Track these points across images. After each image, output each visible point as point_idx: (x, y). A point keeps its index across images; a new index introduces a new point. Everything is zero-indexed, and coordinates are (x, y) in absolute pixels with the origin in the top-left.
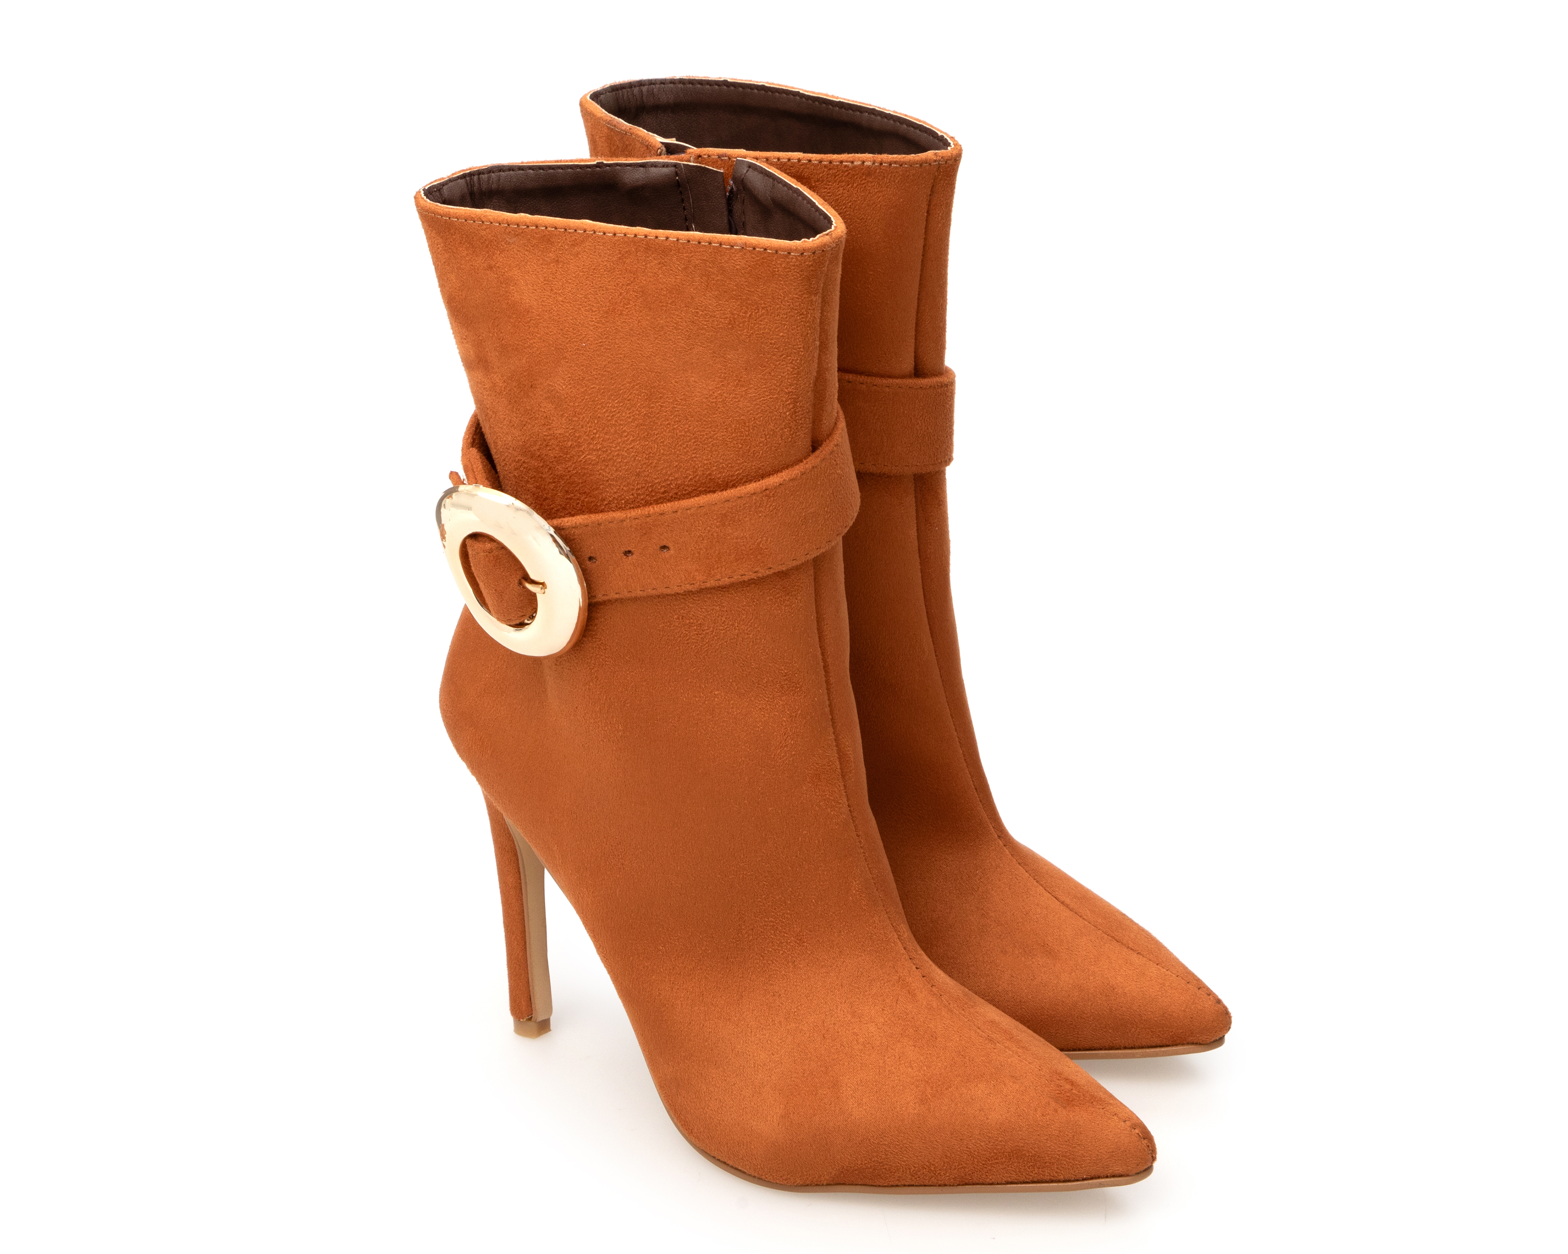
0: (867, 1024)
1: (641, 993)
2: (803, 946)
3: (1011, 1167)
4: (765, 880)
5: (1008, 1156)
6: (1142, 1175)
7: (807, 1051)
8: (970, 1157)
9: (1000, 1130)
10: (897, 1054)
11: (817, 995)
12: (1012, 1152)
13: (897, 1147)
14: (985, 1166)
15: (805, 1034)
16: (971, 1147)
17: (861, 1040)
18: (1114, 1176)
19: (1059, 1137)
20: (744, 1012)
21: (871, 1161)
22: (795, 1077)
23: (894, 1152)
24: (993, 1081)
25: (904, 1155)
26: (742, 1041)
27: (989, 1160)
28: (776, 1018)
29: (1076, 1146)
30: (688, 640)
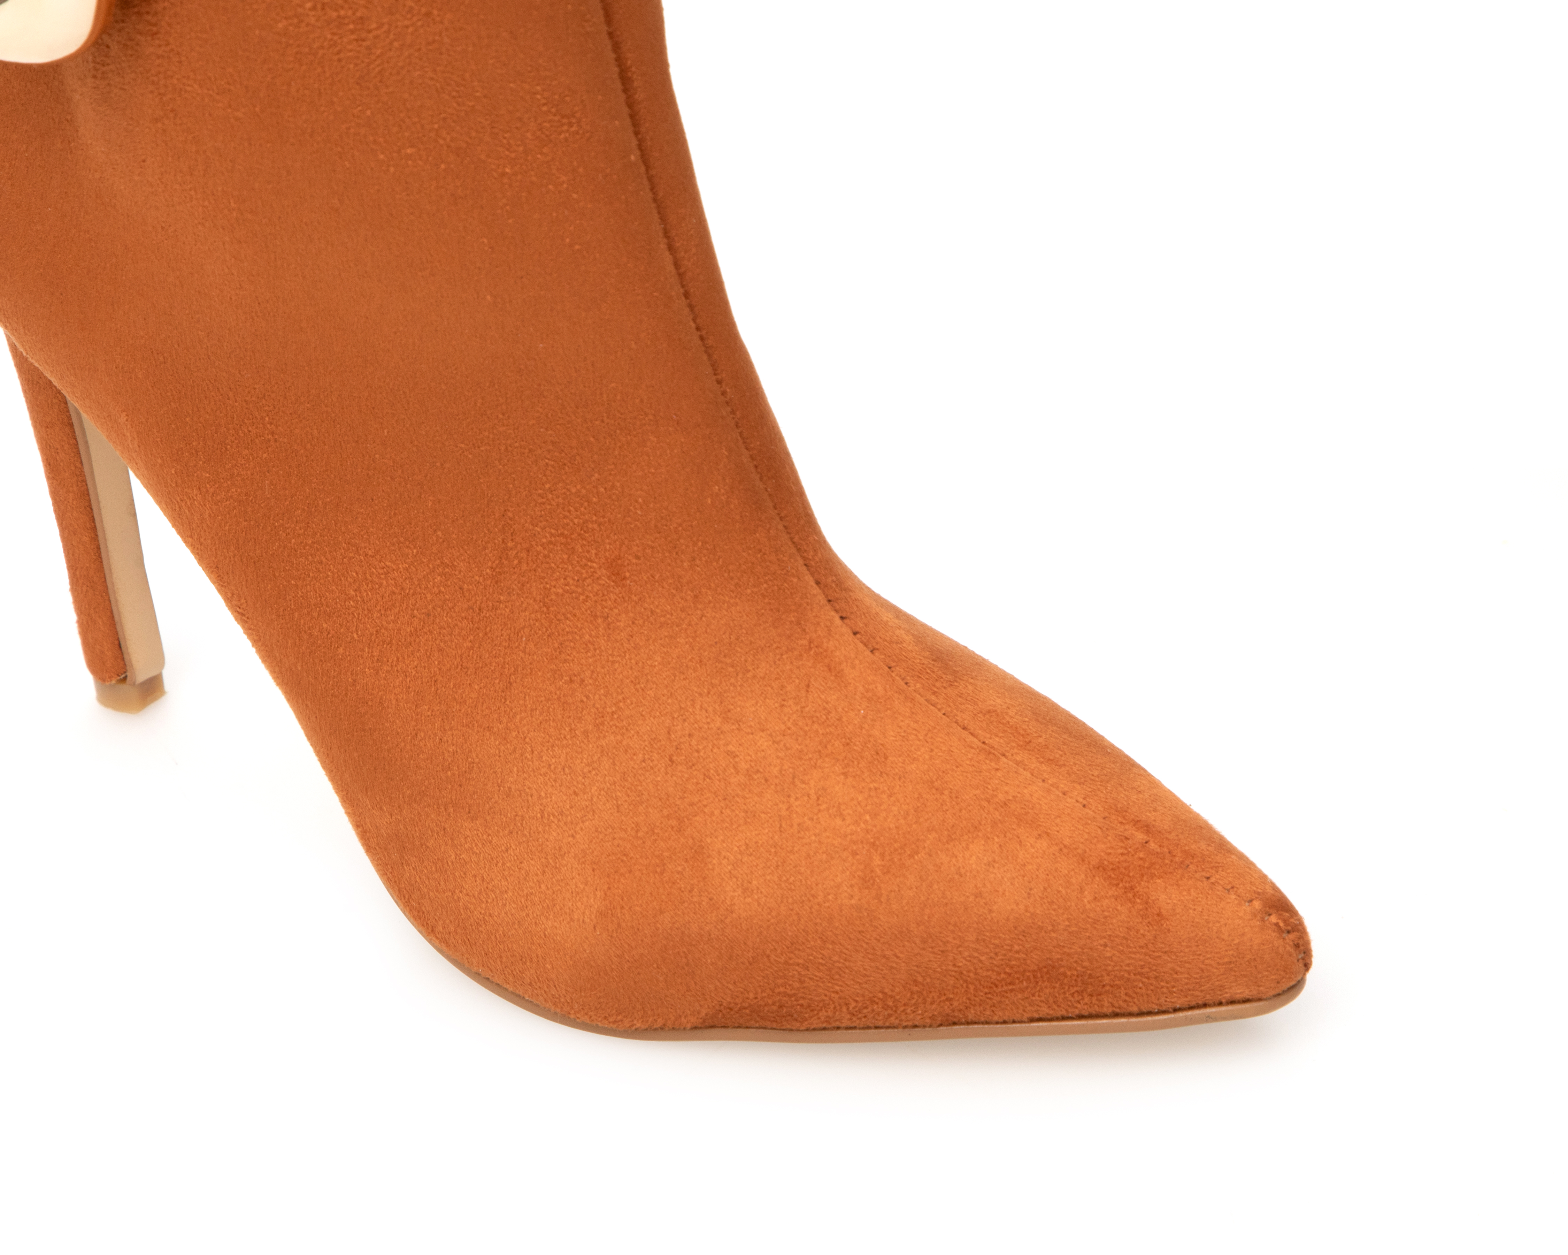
0: (752, 734)
1: (320, 679)
2: (624, 586)
3: (1039, 996)
4: (548, 456)
5: (1032, 977)
6: (1282, 998)
7: (640, 788)
8: (961, 982)
9: (1016, 932)
10: (812, 792)
11: (655, 679)
12: (1040, 969)
13: (821, 968)
14: (989, 996)
15: (634, 755)
16: (960, 964)
17: (743, 766)
18: (1232, 1002)
19: (1127, 939)
20: (515, 715)
21: (774, 992)
22: (621, 838)
23: (816, 976)
24: (998, 837)
25: (836, 982)
26: (515, 769)
27: (996, 986)
28: (578, 725)
29: (1160, 954)
30: (338, 53)
